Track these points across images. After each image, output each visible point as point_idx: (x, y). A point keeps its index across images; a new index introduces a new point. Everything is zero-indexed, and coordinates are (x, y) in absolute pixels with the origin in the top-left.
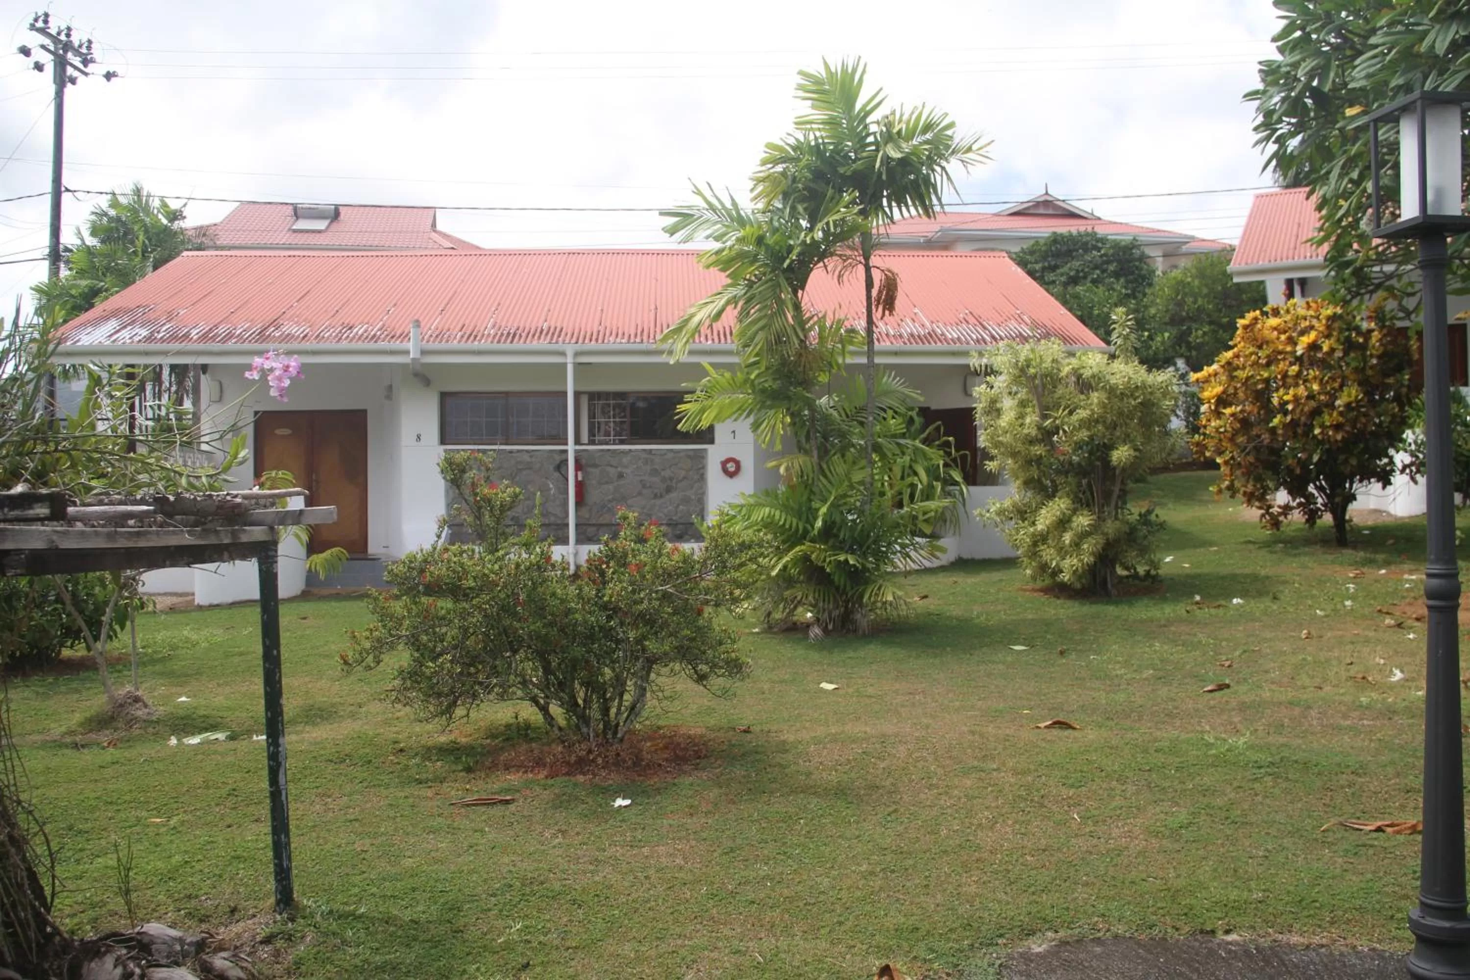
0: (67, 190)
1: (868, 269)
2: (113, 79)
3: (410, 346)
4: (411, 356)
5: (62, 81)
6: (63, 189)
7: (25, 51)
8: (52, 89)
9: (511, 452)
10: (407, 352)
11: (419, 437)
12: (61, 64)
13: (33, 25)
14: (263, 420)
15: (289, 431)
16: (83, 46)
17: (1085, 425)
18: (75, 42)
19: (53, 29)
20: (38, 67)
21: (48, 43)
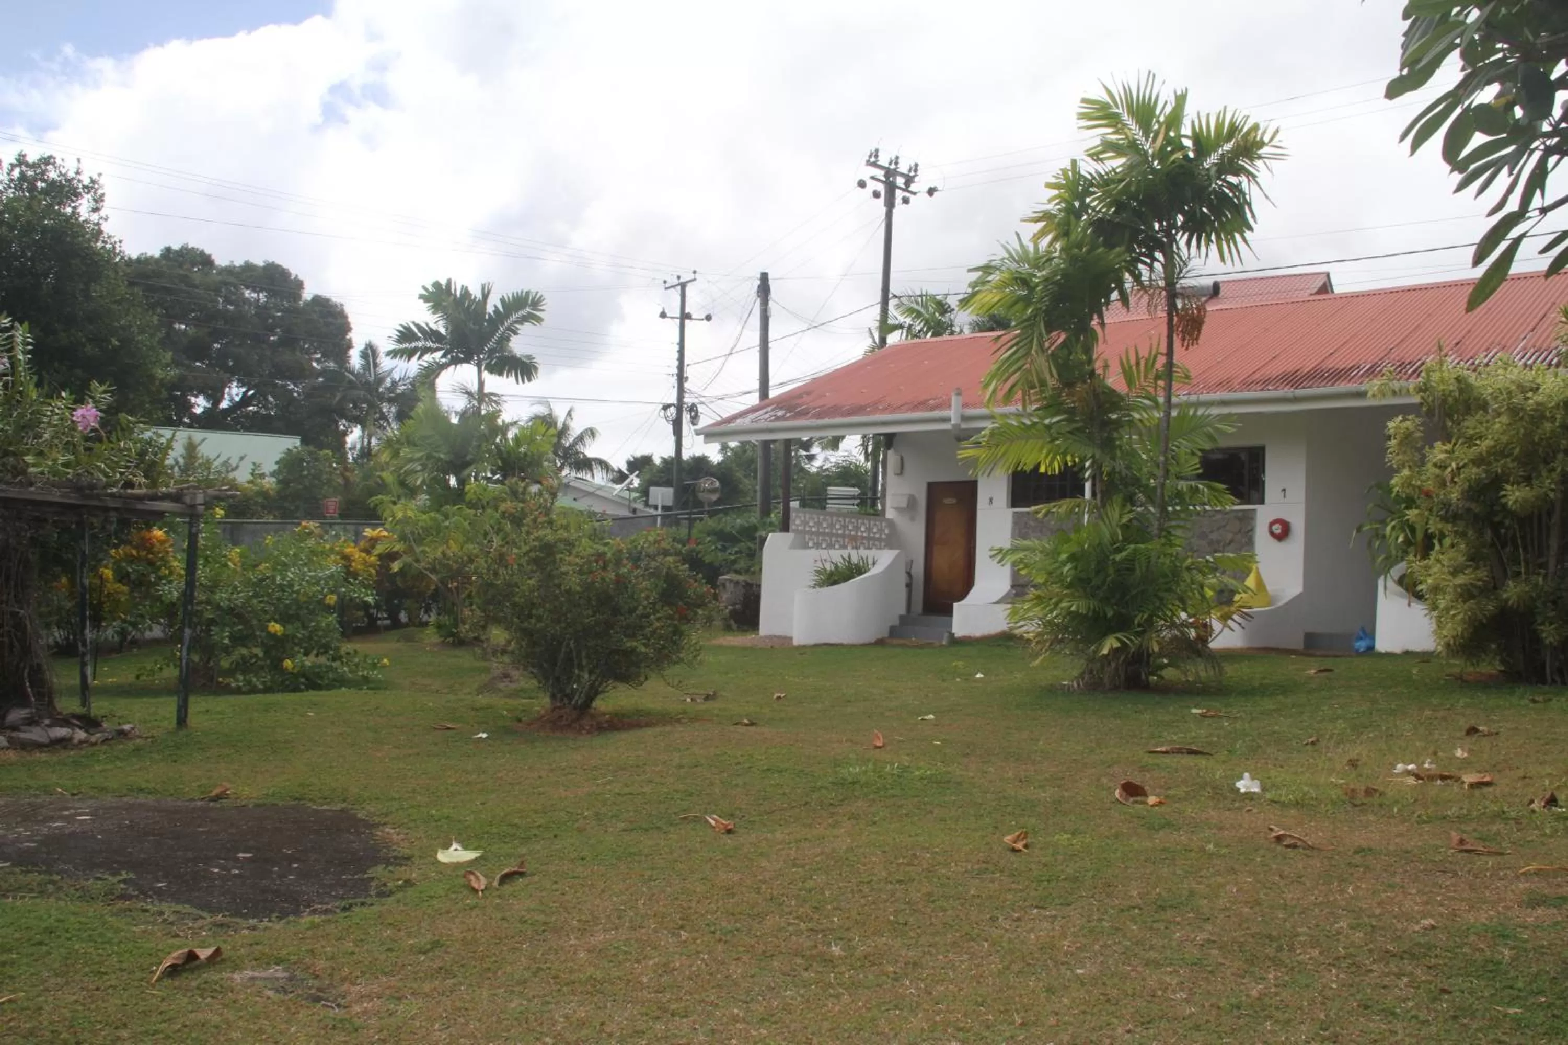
2: (936, 194)
3: (950, 412)
4: (953, 422)
6: (891, 296)
7: (862, 184)
8: (883, 210)
10: (947, 420)
11: (991, 500)
12: (891, 188)
13: (868, 161)
14: (934, 490)
15: (954, 501)
16: (910, 171)
17: (1478, 461)
18: (903, 168)
19: (884, 161)
20: (876, 195)
21: (880, 174)
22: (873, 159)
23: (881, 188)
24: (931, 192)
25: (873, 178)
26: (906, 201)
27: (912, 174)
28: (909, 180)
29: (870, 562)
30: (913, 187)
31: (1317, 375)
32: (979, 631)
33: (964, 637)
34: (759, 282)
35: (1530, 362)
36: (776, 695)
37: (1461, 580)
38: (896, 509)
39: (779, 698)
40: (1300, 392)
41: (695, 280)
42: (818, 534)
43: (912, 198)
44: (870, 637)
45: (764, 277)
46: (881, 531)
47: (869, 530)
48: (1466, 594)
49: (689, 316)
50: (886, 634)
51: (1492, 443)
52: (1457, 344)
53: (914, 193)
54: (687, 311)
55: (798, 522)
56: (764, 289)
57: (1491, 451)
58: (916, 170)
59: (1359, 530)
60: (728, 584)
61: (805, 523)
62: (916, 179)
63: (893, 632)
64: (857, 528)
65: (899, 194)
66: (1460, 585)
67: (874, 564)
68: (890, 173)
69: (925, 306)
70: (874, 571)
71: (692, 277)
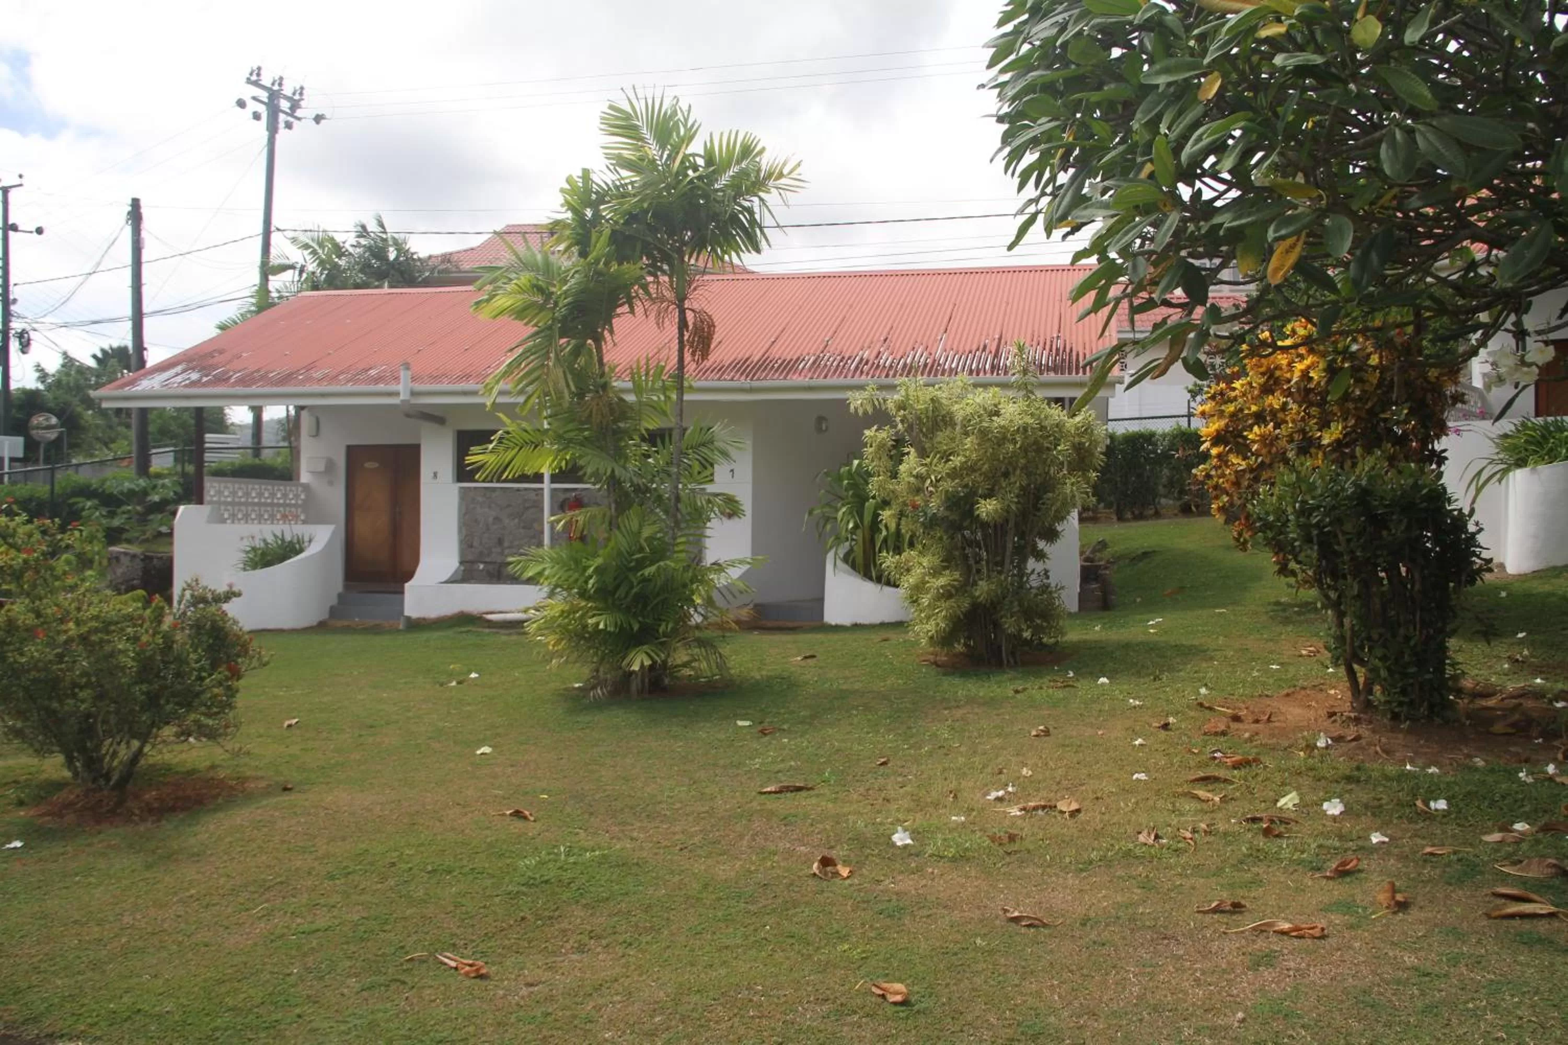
0: (278, 230)
1: (682, 312)
2: (323, 122)
3: (400, 388)
4: (402, 397)
5: (273, 129)
6: (273, 229)
7: (241, 104)
8: (265, 134)
9: (518, 490)
10: (397, 394)
11: (435, 475)
12: (274, 111)
13: (248, 79)
14: (355, 455)
15: (376, 465)
16: (294, 94)
17: (953, 474)
18: (288, 90)
19: (266, 81)
20: (257, 116)
21: (264, 96)
22: (254, 78)
23: (262, 109)
24: (318, 119)
25: (254, 98)
26: (289, 126)
27: (297, 97)
28: (295, 105)
29: (306, 539)
30: (299, 113)
31: (765, 365)
32: (433, 612)
33: (419, 619)
34: (130, 208)
35: (954, 366)
36: (287, 723)
37: (942, 581)
38: (312, 472)
39: (290, 726)
40: (755, 384)
41: (21, 185)
42: (232, 504)
43: (296, 123)
44: (311, 619)
45: (136, 204)
46: (297, 496)
47: (285, 496)
48: (947, 594)
49: (14, 228)
50: (324, 616)
51: (964, 459)
52: (885, 340)
53: (299, 119)
54: (10, 222)
55: (212, 493)
56: (135, 214)
57: (964, 466)
58: (301, 94)
59: (810, 513)
60: (122, 558)
61: (219, 493)
62: (302, 103)
63: (333, 611)
64: (273, 495)
65: (282, 117)
66: (942, 587)
67: (310, 541)
68: (274, 96)
69: (321, 244)
70: (312, 550)
71: (17, 181)
